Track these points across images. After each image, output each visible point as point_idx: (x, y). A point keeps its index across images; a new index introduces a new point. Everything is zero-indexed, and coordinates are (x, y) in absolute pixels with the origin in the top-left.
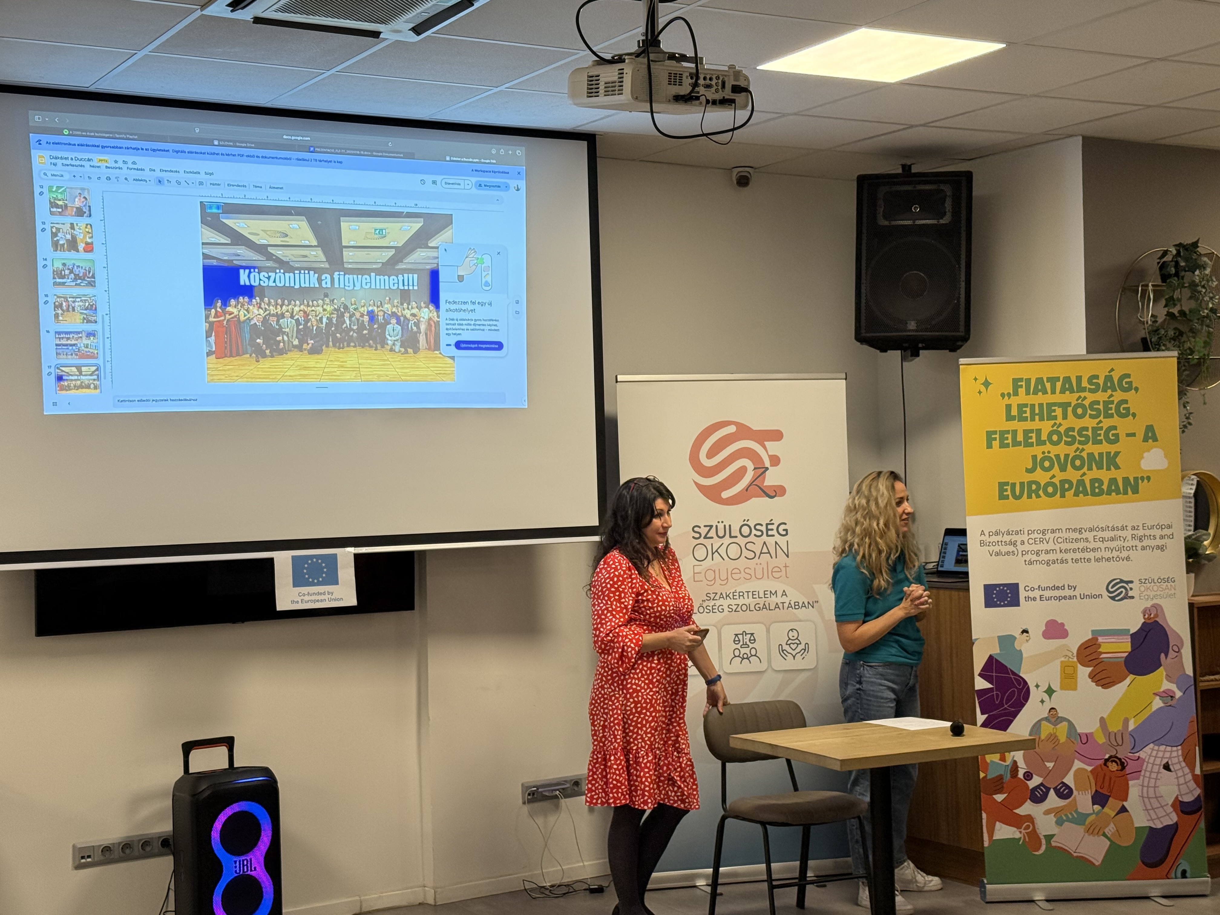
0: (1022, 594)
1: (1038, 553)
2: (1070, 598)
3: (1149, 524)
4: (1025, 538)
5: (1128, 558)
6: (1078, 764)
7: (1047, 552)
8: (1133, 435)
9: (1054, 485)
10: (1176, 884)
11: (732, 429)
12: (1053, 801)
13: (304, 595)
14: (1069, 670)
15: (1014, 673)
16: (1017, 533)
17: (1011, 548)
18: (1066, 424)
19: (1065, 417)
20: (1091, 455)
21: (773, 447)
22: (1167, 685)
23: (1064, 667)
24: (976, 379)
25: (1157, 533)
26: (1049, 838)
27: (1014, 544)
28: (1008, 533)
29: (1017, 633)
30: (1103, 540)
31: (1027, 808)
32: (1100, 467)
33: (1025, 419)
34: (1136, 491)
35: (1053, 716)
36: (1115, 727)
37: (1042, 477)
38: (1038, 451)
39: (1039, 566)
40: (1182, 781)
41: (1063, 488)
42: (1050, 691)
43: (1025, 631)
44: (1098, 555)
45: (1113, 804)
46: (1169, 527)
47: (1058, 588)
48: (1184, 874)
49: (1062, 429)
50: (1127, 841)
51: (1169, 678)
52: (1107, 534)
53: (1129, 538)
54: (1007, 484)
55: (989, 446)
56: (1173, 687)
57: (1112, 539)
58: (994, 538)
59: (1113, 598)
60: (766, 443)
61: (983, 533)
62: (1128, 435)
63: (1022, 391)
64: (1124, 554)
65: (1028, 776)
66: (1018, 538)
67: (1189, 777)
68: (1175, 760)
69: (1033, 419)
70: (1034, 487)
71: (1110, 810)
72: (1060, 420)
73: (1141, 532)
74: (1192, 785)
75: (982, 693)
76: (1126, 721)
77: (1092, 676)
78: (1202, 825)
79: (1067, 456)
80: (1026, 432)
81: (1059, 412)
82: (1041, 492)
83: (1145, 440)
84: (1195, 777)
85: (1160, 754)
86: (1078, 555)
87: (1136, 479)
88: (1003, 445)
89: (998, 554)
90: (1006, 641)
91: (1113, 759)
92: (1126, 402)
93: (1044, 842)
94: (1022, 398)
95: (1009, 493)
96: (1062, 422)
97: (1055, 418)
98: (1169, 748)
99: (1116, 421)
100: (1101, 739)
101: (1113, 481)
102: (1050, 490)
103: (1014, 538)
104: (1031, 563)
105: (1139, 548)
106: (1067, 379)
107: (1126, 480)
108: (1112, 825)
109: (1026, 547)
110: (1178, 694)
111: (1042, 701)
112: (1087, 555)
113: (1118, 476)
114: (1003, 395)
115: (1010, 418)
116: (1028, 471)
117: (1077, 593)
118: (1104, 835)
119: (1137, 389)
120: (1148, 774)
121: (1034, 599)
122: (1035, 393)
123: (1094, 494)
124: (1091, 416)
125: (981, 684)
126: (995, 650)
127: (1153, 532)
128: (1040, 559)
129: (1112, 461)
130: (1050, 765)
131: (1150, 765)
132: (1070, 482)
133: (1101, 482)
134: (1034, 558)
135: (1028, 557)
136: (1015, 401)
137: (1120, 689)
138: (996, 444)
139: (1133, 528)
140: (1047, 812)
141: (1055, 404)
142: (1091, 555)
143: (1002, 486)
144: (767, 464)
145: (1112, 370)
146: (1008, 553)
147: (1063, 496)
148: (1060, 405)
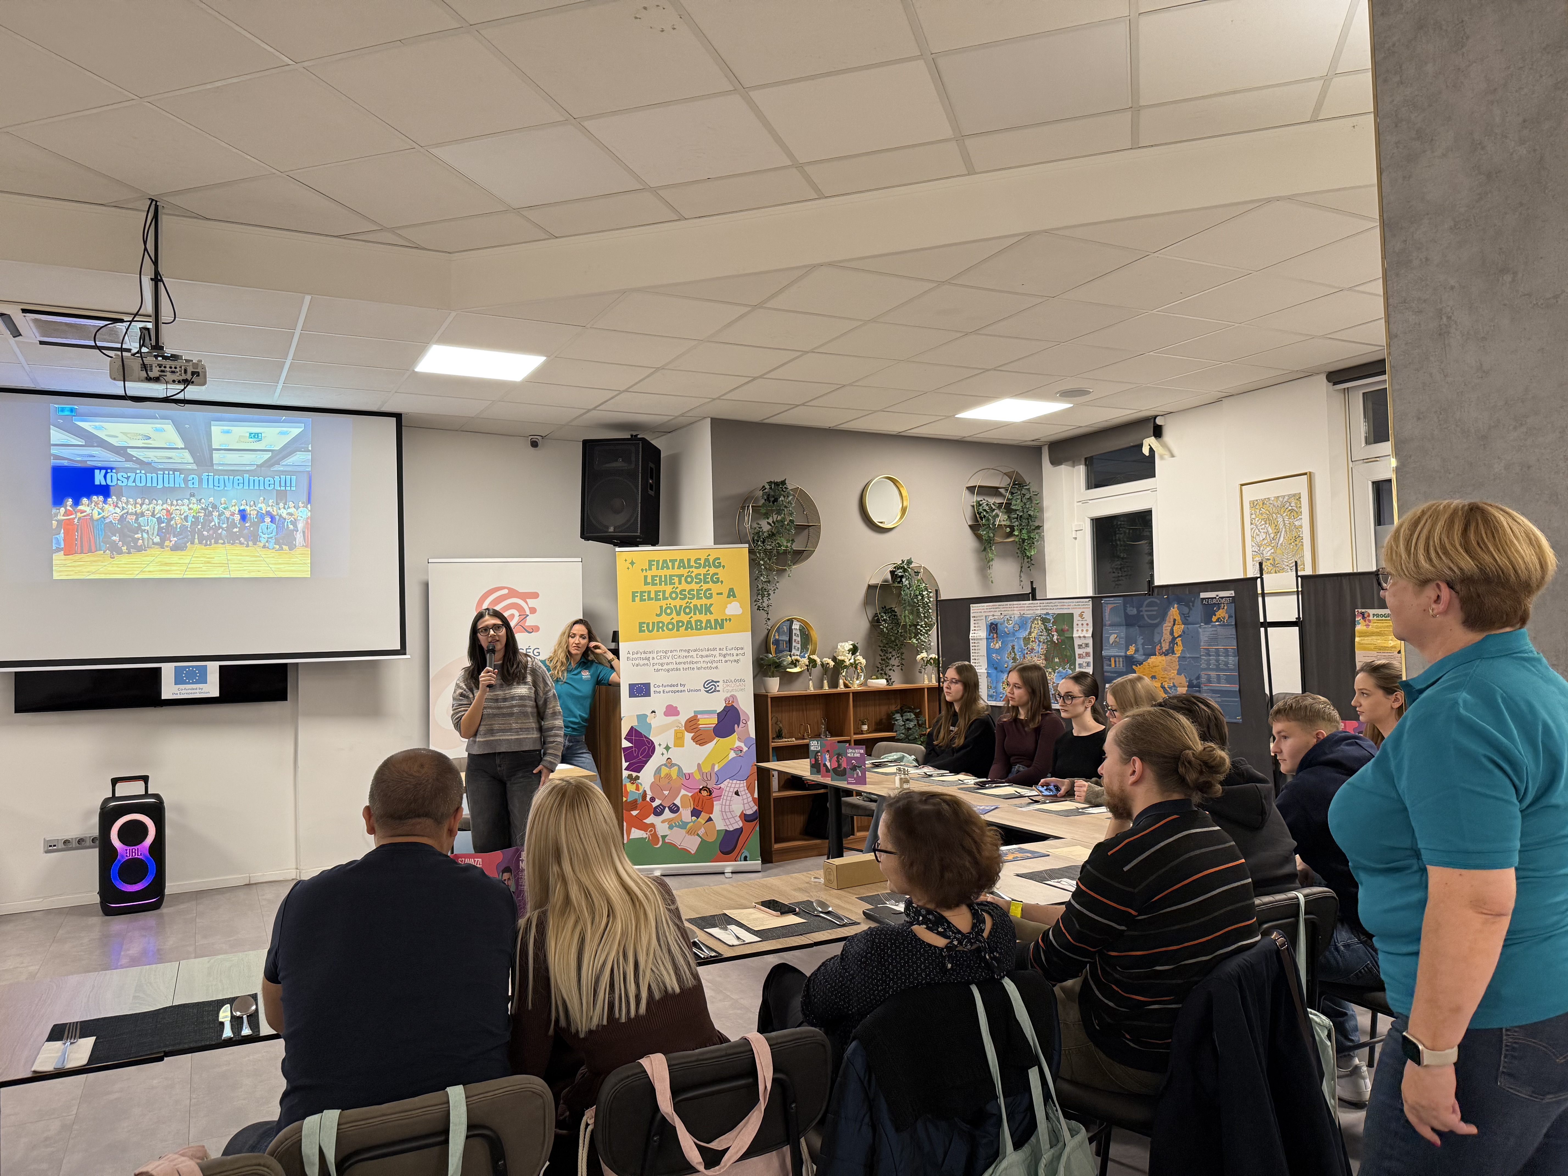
0: (652, 689)
1: (662, 665)
2: (681, 691)
3: (730, 647)
4: (655, 655)
5: (717, 668)
6: (683, 792)
7: (668, 664)
8: (721, 594)
9: (673, 624)
10: (741, 864)
11: (505, 591)
12: (667, 814)
13: (182, 690)
14: (679, 735)
15: (646, 737)
16: (650, 653)
17: (646, 662)
18: (680, 587)
19: (680, 583)
20: (696, 606)
21: (532, 602)
22: (738, 744)
23: (676, 733)
24: (626, 560)
25: (734, 652)
26: (664, 837)
27: (648, 659)
28: (645, 653)
29: (648, 713)
30: (702, 656)
31: (651, 819)
32: (701, 613)
33: (656, 584)
34: (722, 627)
35: (669, 763)
36: (707, 769)
37: (665, 619)
38: (663, 603)
39: (663, 672)
40: (746, 801)
41: (678, 625)
42: (667, 748)
43: (653, 712)
44: (699, 665)
45: (704, 816)
46: (742, 649)
47: (674, 686)
48: (745, 859)
49: (678, 591)
50: (712, 838)
51: (739, 739)
52: (704, 653)
53: (718, 655)
54: (644, 623)
55: (634, 600)
56: (742, 745)
57: (707, 656)
58: (635, 656)
59: (707, 692)
60: (527, 600)
61: (629, 653)
62: (718, 594)
63: (654, 568)
64: (714, 665)
65: (653, 799)
66: (651, 656)
67: (750, 799)
68: (742, 789)
69: (661, 584)
70: (661, 625)
71: (702, 820)
72: (677, 585)
73: (724, 652)
74: (752, 804)
75: (626, 749)
76: (713, 765)
77: (693, 739)
78: (758, 828)
79: (681, 606)
80: (656, 592)
81: (676, 580)
82: (665, 628)
83: (728, 597)
84: (754, 799)
85: (733, 785)
86: (686, 666)
87: (722, 620)
88: (642, 600)
89: (637, 665)
90: (642, 718)
91: (705, 788)
92: (717, 574)
93: (661, 839)
94: (654, 571)
95: (645, 628)
96: (678, 586)
97: (674, 583)
98: (738, 782)
99: (710, 585)
100: (698, 776)
101: (708, 621)
102: (670, 626)
103: (648, 655)
104: (658, 670)
105: (723, 661)
106: (682, 561)
107: (716, 621)
108: (703, 829)
109: (656, 661)
110: (745, 749)
111: (663, 754)
112: (692, 666)
113: (712, 618)
114: (642, 570)
115: (646, 583)
116: (657, 615)
117: (685, 689)
118: (698, 835)
119: (724, 567)
120: (725, 798)
121: (659, 692)
122: (662, 569)
123: (697, 629)
124: (696, 583)
125: (625, 744)
126: (635, 723)
127: (732, 652)
128: (664, 668)
129: (708, 610)
130: (666, 793)
131: (727, 793)
132: (683, 622)
133: (701, 622)
134: (660, 667)
135: (656, 667)
136: (649, 574)
137: (710, 746)
138: (638, 599)
139: (720, 649)
140: (663, 822)
141: (674, 576)
142: (695, 666)
143: (641, 624)
144: (528, 612)
145: (709, 555)
146: (644, 665)
147: (678, 630)
148: (677, 576)
